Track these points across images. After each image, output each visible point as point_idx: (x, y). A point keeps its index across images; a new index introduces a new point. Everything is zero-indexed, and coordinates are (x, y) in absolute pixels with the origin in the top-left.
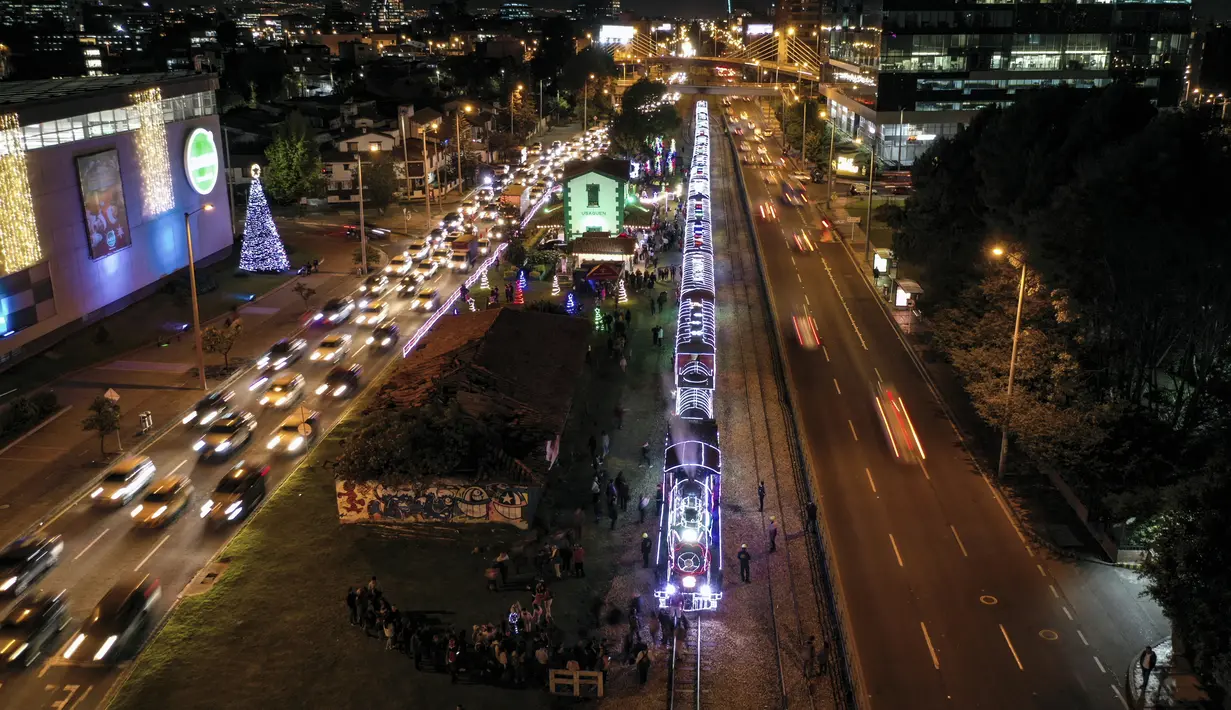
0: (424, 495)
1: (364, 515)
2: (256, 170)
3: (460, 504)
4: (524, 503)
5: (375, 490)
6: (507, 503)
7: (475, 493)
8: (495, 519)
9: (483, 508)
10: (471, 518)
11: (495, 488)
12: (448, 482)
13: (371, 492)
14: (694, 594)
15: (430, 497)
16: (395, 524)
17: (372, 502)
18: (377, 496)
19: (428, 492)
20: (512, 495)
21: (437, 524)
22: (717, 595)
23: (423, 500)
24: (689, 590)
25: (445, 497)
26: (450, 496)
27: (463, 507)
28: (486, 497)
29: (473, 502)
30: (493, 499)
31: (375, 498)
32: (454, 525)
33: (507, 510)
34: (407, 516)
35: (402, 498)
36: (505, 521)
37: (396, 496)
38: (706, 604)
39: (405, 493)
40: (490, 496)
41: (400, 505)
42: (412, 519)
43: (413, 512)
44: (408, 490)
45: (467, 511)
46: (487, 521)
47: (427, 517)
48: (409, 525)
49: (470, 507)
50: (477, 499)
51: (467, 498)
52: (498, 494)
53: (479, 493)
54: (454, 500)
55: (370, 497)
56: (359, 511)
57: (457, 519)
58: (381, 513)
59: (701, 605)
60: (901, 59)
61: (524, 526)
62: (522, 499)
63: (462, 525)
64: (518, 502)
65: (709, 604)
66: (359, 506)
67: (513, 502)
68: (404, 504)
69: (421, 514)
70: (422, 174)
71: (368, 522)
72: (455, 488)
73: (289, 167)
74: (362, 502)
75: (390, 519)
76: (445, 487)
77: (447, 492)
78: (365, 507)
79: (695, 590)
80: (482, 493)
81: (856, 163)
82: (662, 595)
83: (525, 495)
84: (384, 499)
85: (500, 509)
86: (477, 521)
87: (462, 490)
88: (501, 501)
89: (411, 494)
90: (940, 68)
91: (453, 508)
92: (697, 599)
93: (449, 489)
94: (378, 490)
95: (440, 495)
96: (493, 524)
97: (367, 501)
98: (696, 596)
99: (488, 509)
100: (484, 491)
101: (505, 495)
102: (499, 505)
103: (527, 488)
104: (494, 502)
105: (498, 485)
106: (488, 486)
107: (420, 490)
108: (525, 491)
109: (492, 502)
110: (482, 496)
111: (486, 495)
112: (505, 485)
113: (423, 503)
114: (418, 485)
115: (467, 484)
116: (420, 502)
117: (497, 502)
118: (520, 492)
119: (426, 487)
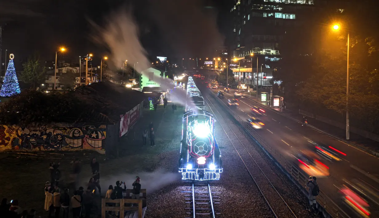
0: (46, 134)
1: (9, 147)
2: (12, 56)
3: (66, 139)
4: (104, 138)
5: (17, 131)
6: (94, 138)
7: (76, 132)
8: (86, 148)
9: (80, 141)
10: (72, 147)
11: (87, 129)
12: (61, 125)
13: (14, 132)
14: (205, 169)
15: (49, 135)
16: (27, 152)
17: (14, 138)
18: (18, 135)
19: (48, 132)
20: (97, 133)
21: (52, 151)
22: (220, 169)
23: (45, 137)
24: (201, 167)
25: (57, 135)
26: (60, 134)
27: (68, 141)
28: (82, 134)
29: (74, 137)
30: (86, 136)
31: (16, 136)
32: (62, 152)
33: (93, 142)
34: (35, 147)
35: (33, 136)
36: (93, 149)
37: (29, 135)
38: (212, 176)
39: (35, 133)
40: (84, 133)
41: (31, 140)
42: (37, 149)
43: (38, 145)
44: (36, 131)
45: (70, 143)
46: (81, 150)
47: (46, 147)
48: (35, 152)
49: (72, 141)
50: (77, 135)
51: (71, 135)
52: (89, 132)
53: (78, 132)
54: (63, 137)
55: (14, 135)
56: (6, 145)
57: (64, 149)
58: (19, 145)
59: (209, 177)
60: (260, 50)
61: (103, 152)
62: (103, 135)
63: (67, 151)
64: (100, 137)
65: (215, 176)
66: (6, 141)
67: (97, 137)
68: (33, 140)
69: (43, 146)
70: (85, 76)
71: (11, 151)
72: (64, 129)
73: (32, 71)
74: (8, 139)
75: (24, 149)
76: (58, 128)
77: (59, 132)
78: (10, 142)
79: (205, 166)
80: (79, 132)
81: (245, 86)
82: (184, 171)
83: (105, 133)
84: (22, 137)
85: (90, 141)
86: (76, 149)
87: (68, 130)
88: (90, 136)
89: (38, 133)
90: (273, 54)
91: (62, 142)
92: (207, 172)
93: (61, 130)
94: (19, 132)
95: (55, 134)
96: (85, 151)
97: (12, 138)
98: (206, 170)
99: (83, 142)
100: (81, 131)
101: (93, 133)
102: (89, 139)
103: (106, 128)
104: (86, 137)
105: (89, 126)
106: (83, 128)
107: (43, 131)
108: (105, 130)
109: (85, 137)
110: (80, 133)
111: (82, 132)
112: (93, 127)
113: (45, 139)
114: (42, 128)
115: (71, 126)
116: (43, 138)
117: (88, 137)
118: (102, 131)
119: (47, 128)
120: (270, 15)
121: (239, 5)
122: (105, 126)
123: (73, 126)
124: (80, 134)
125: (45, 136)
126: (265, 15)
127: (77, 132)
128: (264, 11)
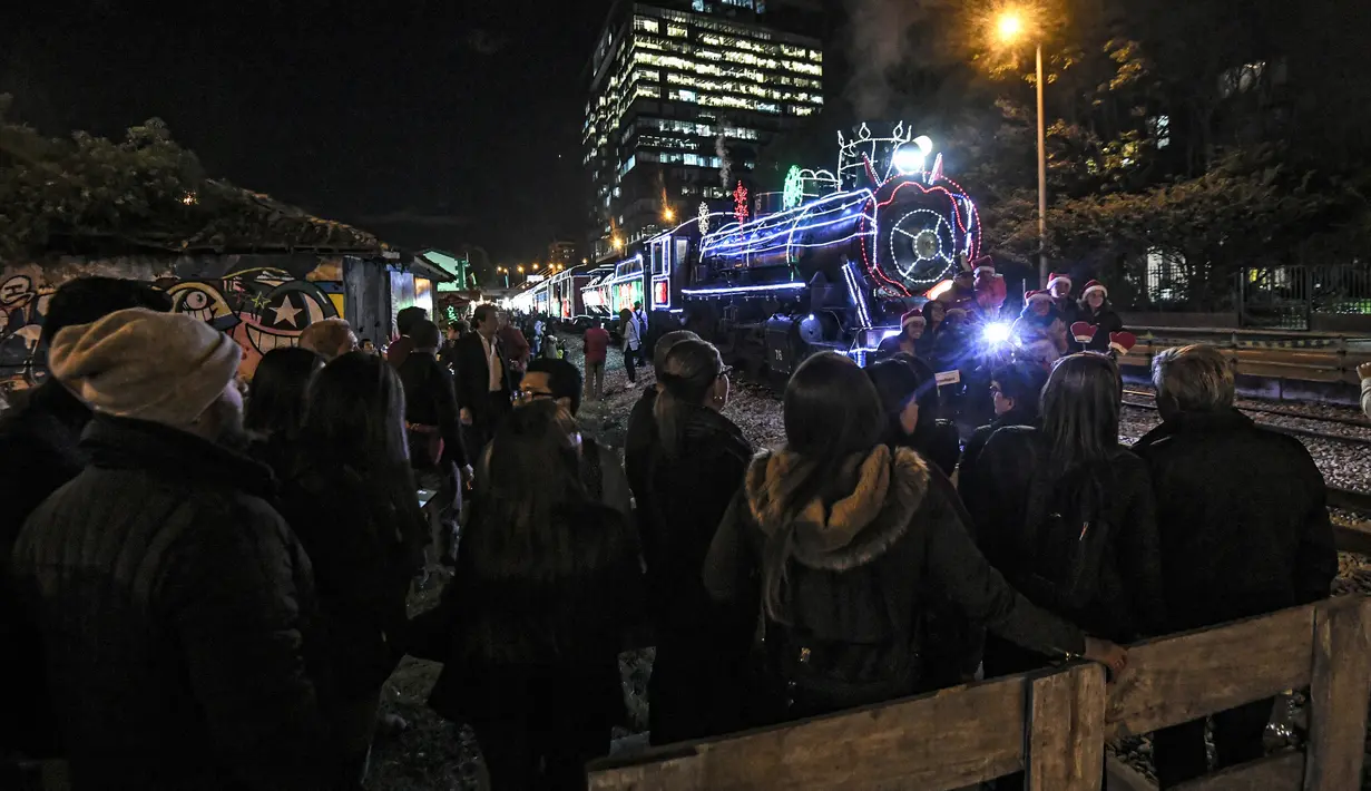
6: (285, 325)
7: (192, 300)
11: (250, 285)
20: (298, 303)
23: (31, 334)
28: (223, 309)
30: (246, 317)
40: (237, 304)
52: (258, 301)
53: (204, 302)
62: (328, 309)
80: (211, 301)
83: (338, 299)
85: (266, 343)
88: (268, 319)
100: (216, 296)
101: (278, 302)
102: (261, 331)
103: (341, 278)
104: (247, 325)
105: (260, 273)
106: (228, 280)
107: (19, 304)
108: (337, 286)
109: (243, 325)
110: (213, 307)
111: (223, 303)
112: (283, 275)
113: (34, 341)
114: (13, 288)
115: (167, 275)
116: (22, 339)
117: (257, 325)
118: (325, 294)
119: (41, 291)
120: (673, 159)
121: (603, 145)
122: (339, 271)
123: (174, 272)
124: (213, 313)
125: (35, 332)
126: (664, 158)
127: (201, 300)
128: (662, 149)
